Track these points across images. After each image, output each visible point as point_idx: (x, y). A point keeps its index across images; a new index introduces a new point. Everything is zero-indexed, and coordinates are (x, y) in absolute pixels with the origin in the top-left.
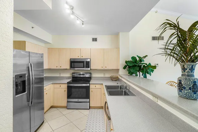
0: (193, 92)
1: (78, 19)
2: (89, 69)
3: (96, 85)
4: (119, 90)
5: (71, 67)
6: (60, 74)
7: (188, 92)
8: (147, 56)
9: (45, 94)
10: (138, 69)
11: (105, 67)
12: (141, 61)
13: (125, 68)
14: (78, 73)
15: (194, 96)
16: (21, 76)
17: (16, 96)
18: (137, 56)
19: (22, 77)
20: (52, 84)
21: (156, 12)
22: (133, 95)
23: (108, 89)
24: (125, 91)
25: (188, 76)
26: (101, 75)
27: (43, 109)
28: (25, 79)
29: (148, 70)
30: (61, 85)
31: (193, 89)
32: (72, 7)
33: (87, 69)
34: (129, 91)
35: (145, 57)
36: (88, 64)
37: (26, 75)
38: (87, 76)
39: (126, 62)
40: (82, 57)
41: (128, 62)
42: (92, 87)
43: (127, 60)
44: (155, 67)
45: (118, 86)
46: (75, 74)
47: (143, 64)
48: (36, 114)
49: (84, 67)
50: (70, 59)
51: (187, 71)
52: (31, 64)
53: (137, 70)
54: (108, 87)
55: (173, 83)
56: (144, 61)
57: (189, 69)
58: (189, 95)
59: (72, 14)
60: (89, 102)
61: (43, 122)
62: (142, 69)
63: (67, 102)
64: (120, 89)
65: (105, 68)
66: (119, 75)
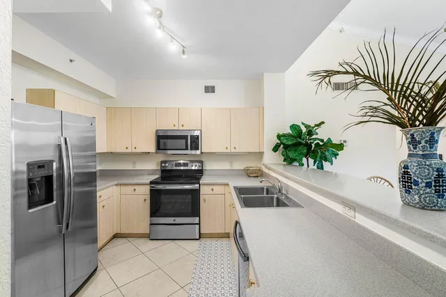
0: (436, 192)
1: (172, 41)
2: (198, 152)
3: (215, 187)
4: (265, 195)
5: (158, 148)
6: (134, 163)
7: (426, 193)
8: (323, 123)
9: (101, 207)
10: (305, 151)
11: (232, 147)
12: (310, 133)
13: (275, 149)
14: (174, 162)
15: (437, 203)
16: (41, 165)
17: (30, 211)
18: (303, 124)
19: (43, 166)
20: (116, 185)
21: (341, 32)
22: (296, 205)
23: (240, 194)
24: (278, 199)
25: (424, 156)
26: (225, 166)
27: (95, 240)
28: (51, 171)
29: (327, 153)
30: (136, 187)
31: (435, 186)
32: (158, 13)
33: (193, 152)
34: (287, 197)
35: (318, 125)
36: (195, 142)
37: (54, 164)
38: (193, 168)
39: (279, 137)
40: (183, 126)
41: (284, 135)
42: (204, 190)
43: (281, 133)
44: (340, 147)
45: (263, 189)
46: (167, 165)
47: (315, 139)
48: (78, 251)
49: (187, 149)
50: (157, 131)
51: (420, 145)
52: (65, 139)
53: (301, 154)
54: (240, 191)
55: (379, 180)
56: (317, 134)
57: (426, 142)
58: (427, 199)
59: (160, 28)
60: (199, 224)
61: (96, 270)
62: (314, 151)
63: (151, 224)
64: (267, 194)
65: (233, 150)
66: (263, 165)
